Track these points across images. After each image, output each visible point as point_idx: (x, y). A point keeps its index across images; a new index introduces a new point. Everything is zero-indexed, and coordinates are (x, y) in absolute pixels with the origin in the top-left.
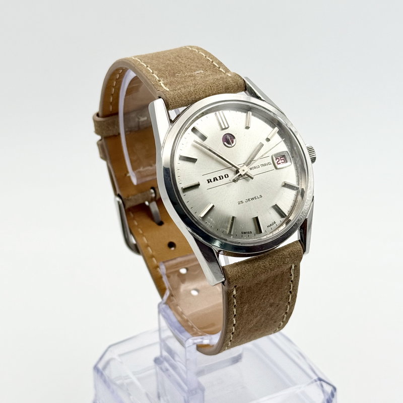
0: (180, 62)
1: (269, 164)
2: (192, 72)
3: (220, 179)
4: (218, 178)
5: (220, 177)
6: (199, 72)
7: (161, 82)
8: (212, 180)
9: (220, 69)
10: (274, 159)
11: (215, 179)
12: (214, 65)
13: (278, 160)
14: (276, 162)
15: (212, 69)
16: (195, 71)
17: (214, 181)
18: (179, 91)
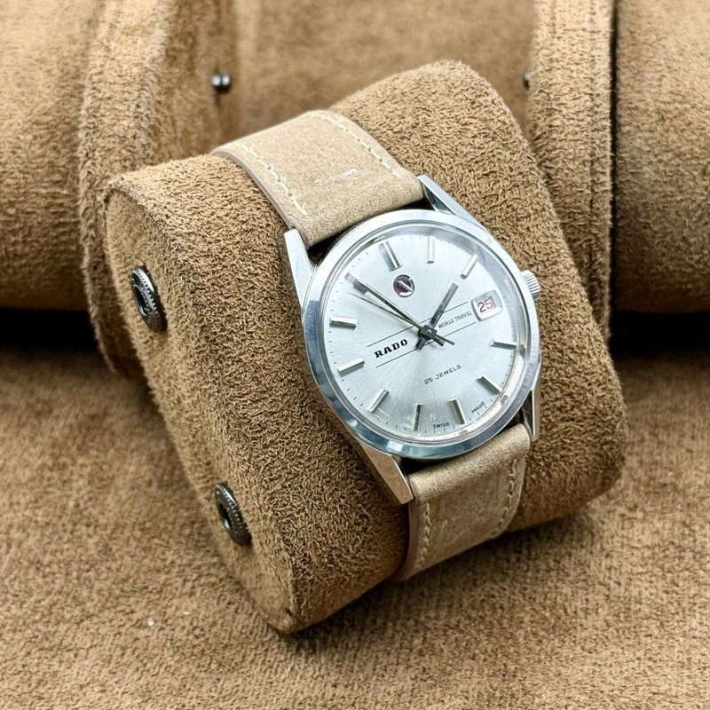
0: (319, 156)
1: (468, 314)
2: (339, 174)
3: (395, 349)
4: (392, 348)
5: (394, 345)
6: (350, 172)
7: (293, 198)
8: (383, 352)
9: (383, 163)
10: (475, 304)
11: (387, 350)
12: (373, 156)
13: (481, 305)
14: (478, 309)
15: (369, 165)
16: (344, 172)
17: (386, 352)
18: (322, 216)
